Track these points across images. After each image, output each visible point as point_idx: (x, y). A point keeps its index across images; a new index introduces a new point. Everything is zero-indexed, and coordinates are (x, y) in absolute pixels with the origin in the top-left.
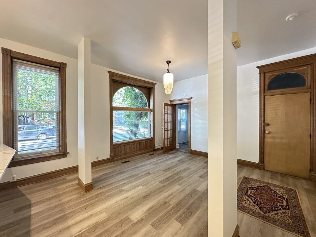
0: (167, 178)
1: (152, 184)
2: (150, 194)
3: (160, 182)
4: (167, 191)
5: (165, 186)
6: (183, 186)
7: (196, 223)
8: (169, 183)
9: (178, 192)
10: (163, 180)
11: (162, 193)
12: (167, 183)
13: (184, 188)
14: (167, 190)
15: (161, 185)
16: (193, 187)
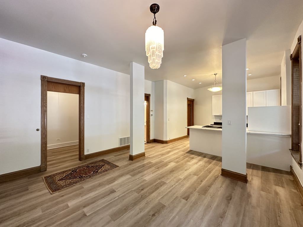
0: (158, 188)
1: (172, 181)
2: (170, 173)
3: (164, 183)
4: (157, 174)
5: (159, 179)
6: (141, 179)
7: (144, 162)
8: (155, 182)
9: (149, 174)
10: (161, 186)
11: (161, 173)
12: (157, 182)
13: (142, 177)
14: (156, 176)
15: (163, 180)
16: (133, 178)
